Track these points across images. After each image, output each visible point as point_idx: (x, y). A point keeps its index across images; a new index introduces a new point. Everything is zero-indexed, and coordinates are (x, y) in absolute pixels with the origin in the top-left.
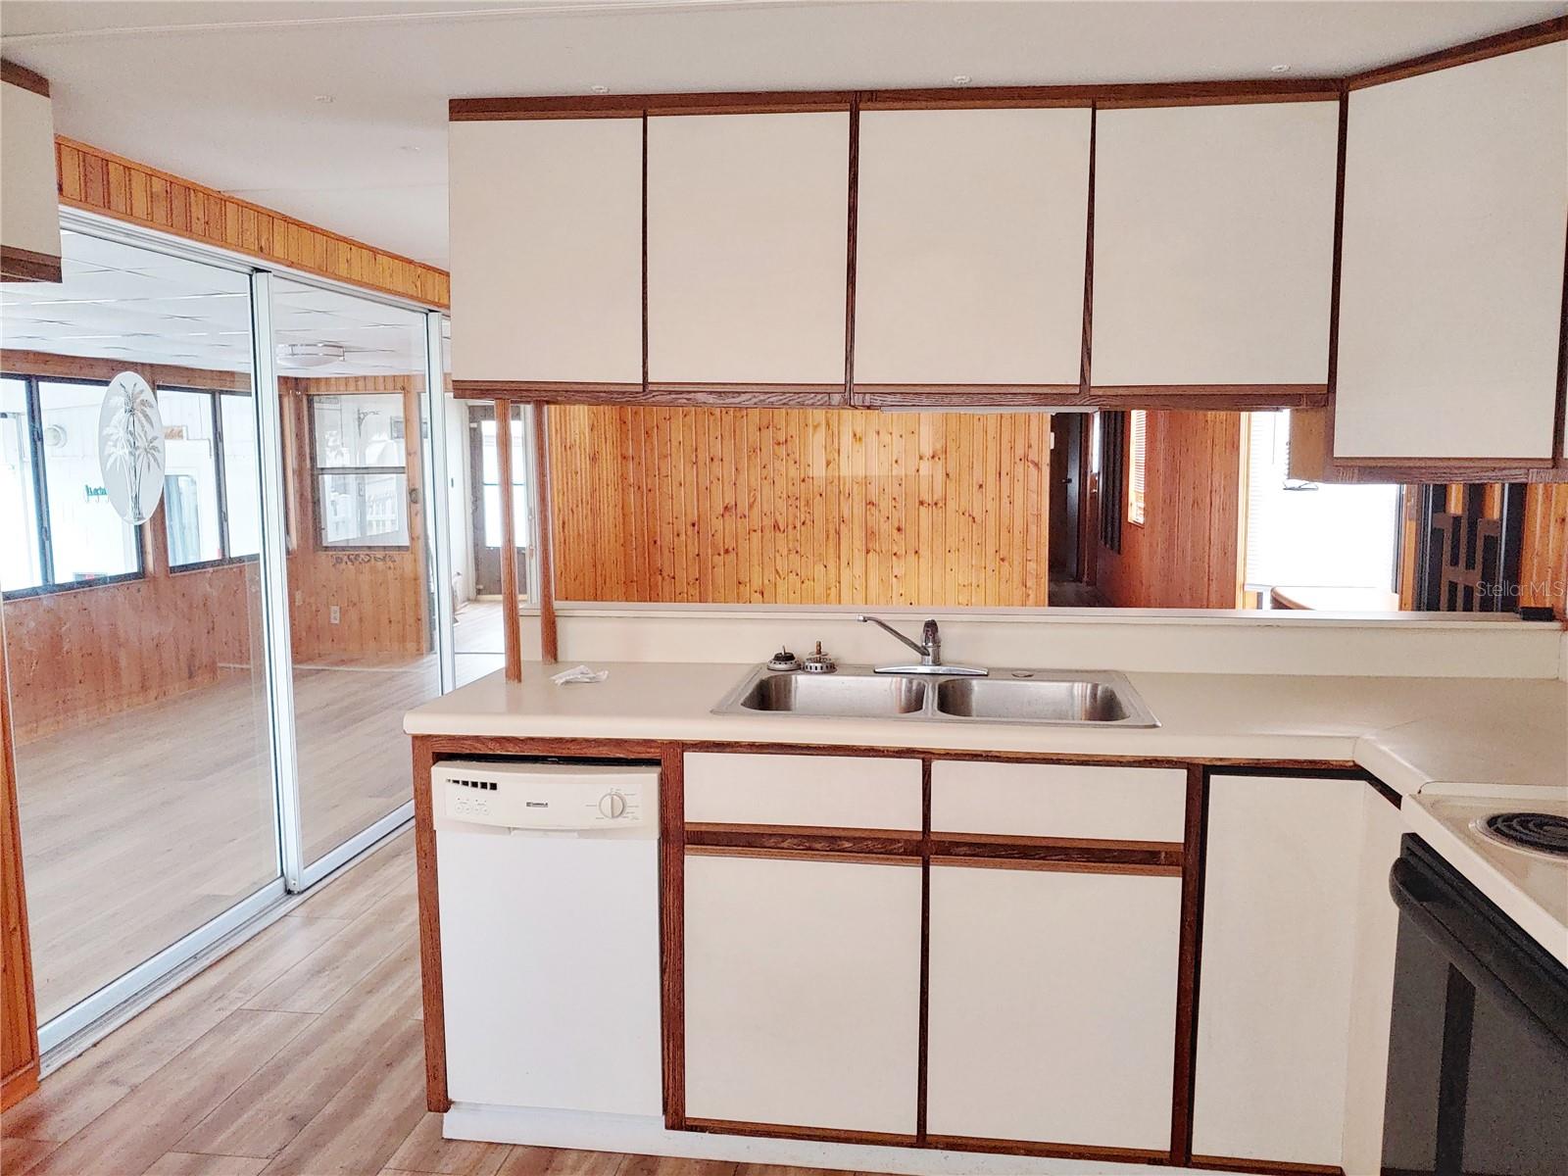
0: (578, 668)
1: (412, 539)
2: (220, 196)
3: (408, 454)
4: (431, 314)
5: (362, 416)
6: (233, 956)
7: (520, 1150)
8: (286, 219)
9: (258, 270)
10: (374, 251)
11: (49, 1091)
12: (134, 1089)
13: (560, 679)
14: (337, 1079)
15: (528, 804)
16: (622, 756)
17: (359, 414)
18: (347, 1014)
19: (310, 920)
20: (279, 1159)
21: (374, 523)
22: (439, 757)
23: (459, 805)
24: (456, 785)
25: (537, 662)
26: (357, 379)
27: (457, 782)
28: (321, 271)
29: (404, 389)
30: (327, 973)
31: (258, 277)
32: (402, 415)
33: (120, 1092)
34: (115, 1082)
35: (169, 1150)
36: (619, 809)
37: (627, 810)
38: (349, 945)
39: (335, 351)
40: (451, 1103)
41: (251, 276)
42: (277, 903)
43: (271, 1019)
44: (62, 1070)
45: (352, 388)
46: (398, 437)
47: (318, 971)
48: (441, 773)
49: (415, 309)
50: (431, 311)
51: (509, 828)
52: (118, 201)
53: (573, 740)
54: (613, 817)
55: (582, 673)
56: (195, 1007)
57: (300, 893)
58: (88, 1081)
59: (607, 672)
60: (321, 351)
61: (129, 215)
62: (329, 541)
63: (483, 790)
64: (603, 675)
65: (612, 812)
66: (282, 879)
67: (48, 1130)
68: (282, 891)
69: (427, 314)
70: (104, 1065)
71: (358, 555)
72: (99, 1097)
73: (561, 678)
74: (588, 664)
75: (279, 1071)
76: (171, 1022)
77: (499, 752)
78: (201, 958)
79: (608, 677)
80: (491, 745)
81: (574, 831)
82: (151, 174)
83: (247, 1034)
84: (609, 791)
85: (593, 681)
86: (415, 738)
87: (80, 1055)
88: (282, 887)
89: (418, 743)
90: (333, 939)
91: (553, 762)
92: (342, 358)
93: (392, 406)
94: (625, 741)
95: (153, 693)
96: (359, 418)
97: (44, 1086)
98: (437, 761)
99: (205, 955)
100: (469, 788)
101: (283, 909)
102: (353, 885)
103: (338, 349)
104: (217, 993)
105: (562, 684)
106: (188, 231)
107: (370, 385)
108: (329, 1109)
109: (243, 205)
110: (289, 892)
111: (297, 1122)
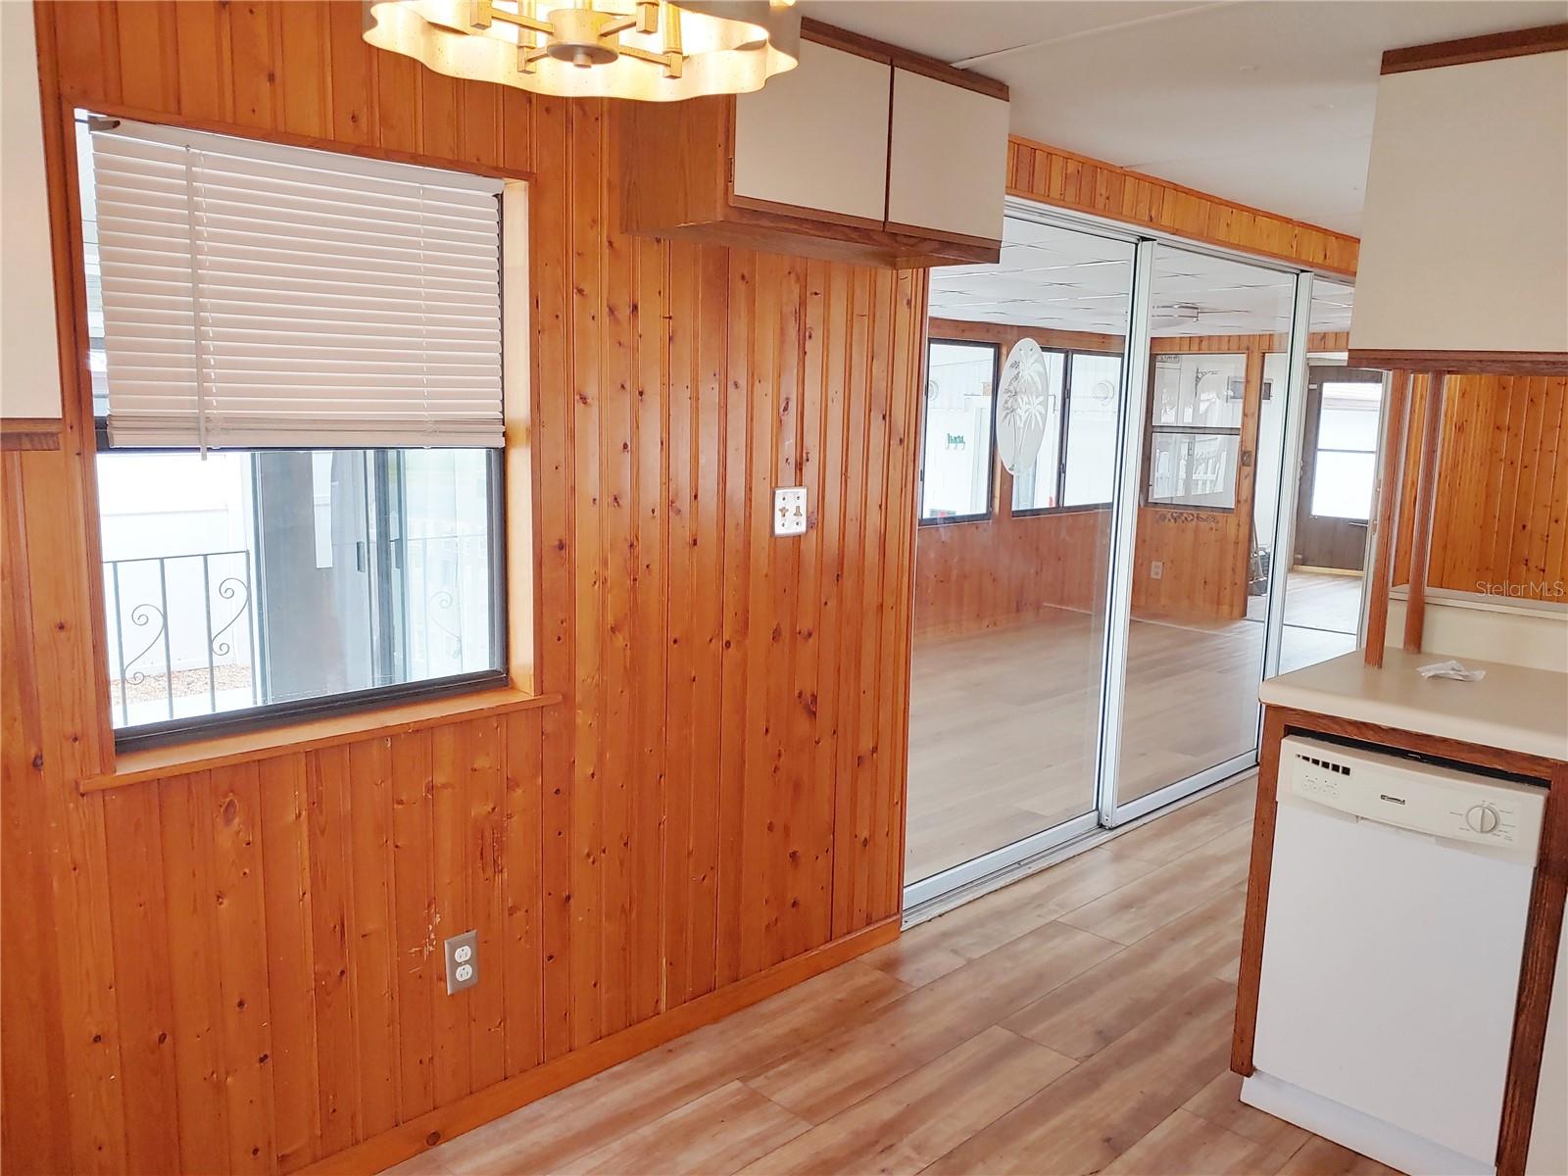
0: (1450, 662)
1: (1238, 502)
2: (1122, 172)
3: (1245, 415)
4: (1302, 275)
5: (1200, 375)
6: (1051, 871)
7: (1319, 1142)
8: (1176, 188)
9: (1144, 239)
10: (1255, 212)
11: (906, 942)
12: (970, 963)
13: (1427, 671)
14: (1137, 1011)
15: (1383, 797)
16: (1500, 768)
17: (1198, 372)
18: (1149, 955)
19: (1118, 857)
20: (1087, 1064)
21: (1200, 483)
22: (1291, 731)
23: (1305, 783)
24: (1305, 762)
25: (1399, 649)
26: (1201, 339)
27: (1307, 759)
28: (1199, 236)
29: (1248, 349)
30: (1133, 910)
31: (1145, 246)
32: (1243, 374)
33: (959, 962)
34: (955, 952)
35: (996, 1024)
36: (1491, 824)
37: (1500, 827)
38: (1156, 888)
39: (1189, 312)
40: (1255, 1069)
41: (1137, 245)
42: (1089, 834)
43: (1081, 938)
44: (916, 928)
45: (1195, 347)
46: (1234, 397)
47: (1126, 905)
48: (1291, 747)
49: (1286, 269)
50: (1302, 271)
51: (1357, 817)
52: (1040, 185)
53: (1444, 740)
54: (1482, 831)
55: (1453, 669)
56: (1018, 908)
57: (1112, 829)
58: (936, 943)
59: (1484, 673)
60: (1176, 312)
61: (1046, 199)
62: (1155, 497)
63: (1334, 773)
64: (1480, 675)
65: (1482, 827)
66: (1096, 813)
67: (906, 974)
68: (1094, 824)
69: (1298, 275)
70: (946, 935)
71: (1181, 514)
72: (941, 961)
73: (1429, 670)
74: (1460, 660)
75: (1086, 988)
76: (999, 915)
77: (1355, 737)
78: (1024, 865)
79: (1485, 677)
80: (1350, 729)
81: (1431, 835)
82: (1068, 157)
83: (1062, 945)
84: (1481, 803)
85: (1466, 680)
86: (1269, 706)
87: (930, 921)
88: (1096, 821)
89: (1270, 713)
90: (1140, 880)
91: (1416, 759)
92: (1195, 319)
93: (1234, 366)
94: (1508, 752)
95: (986, 622)
96: (1197, 377)
97: (904, 937)
98: (1288, 734)
99: (1027, 864)
100: (1319, 767)
101: (1093, 841)
102: (1159, 835)
103: (1193, 309)
104: (1037, 901)
105: (1429, 677)
106: (1091, 208)
107: (1215, 346)
108: (1133, 1035)
109: (1141, 178)
110: (1101, 826)
111: (1104, 1037)
